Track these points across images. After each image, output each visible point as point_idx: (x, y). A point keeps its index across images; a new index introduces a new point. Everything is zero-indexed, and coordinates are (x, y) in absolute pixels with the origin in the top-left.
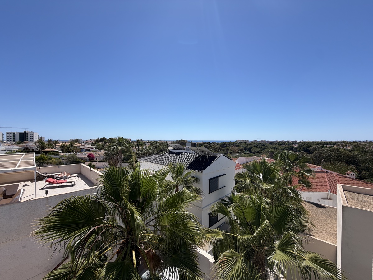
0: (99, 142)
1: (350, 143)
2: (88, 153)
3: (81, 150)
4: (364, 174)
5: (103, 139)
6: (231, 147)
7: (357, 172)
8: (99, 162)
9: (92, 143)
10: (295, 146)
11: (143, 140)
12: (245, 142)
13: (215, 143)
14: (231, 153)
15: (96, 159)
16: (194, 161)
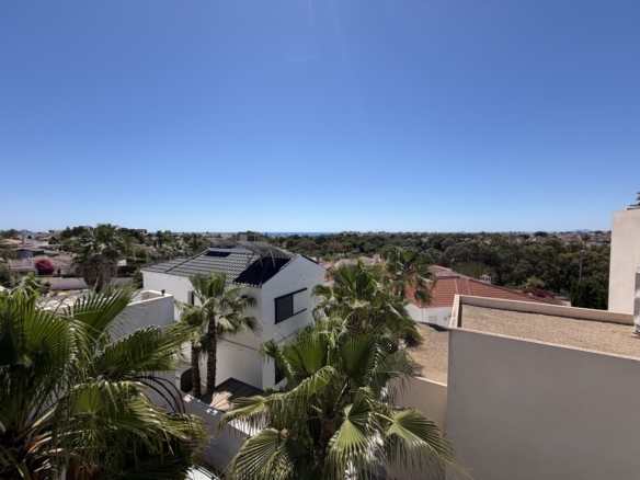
0: (70, 236)
1: (489, 235)
2: (39, 258)
3: (21, 254)
4: (505, 277)
5: (79, 231)
6: (332, 244)
7: (495, 275)
8: (64, 277)
9: (53, 238)
10: (425, 240)
11: (172, 231)
12: (355, 235)
13: (306, 237)
14: (331, 253)
15: (59, 271)
16: (249, 268)
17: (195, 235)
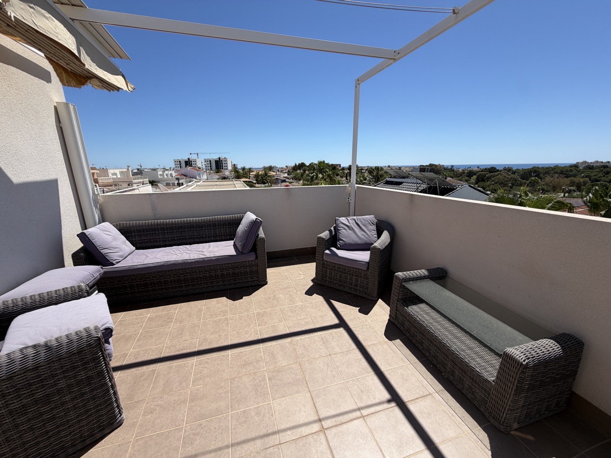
2: (285, 184)
3: (277, 181)
9: (289, 171)
17: (377, 168)
